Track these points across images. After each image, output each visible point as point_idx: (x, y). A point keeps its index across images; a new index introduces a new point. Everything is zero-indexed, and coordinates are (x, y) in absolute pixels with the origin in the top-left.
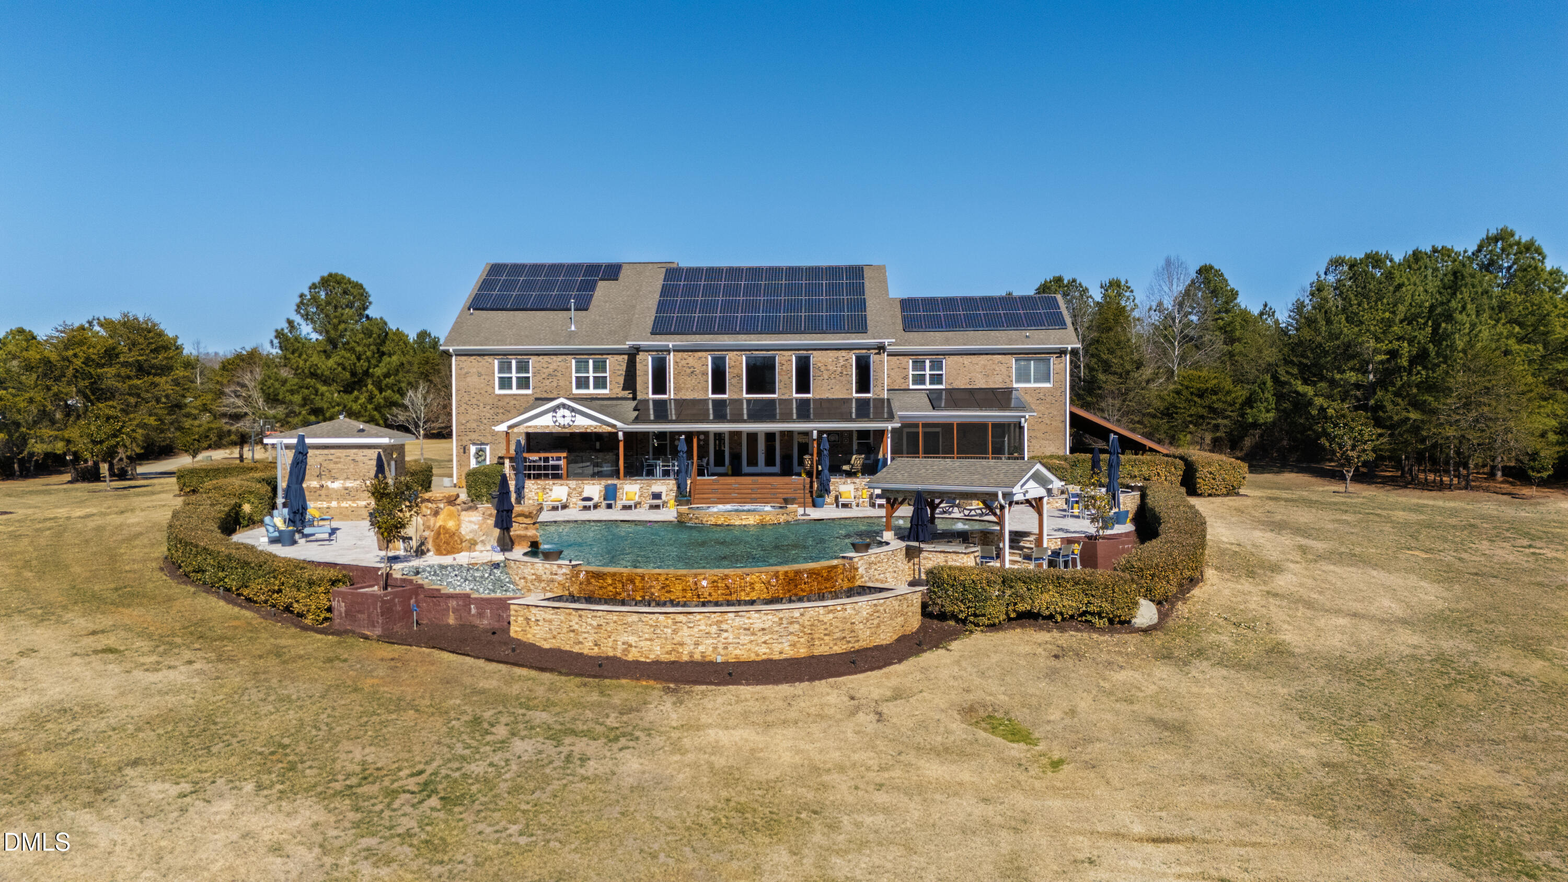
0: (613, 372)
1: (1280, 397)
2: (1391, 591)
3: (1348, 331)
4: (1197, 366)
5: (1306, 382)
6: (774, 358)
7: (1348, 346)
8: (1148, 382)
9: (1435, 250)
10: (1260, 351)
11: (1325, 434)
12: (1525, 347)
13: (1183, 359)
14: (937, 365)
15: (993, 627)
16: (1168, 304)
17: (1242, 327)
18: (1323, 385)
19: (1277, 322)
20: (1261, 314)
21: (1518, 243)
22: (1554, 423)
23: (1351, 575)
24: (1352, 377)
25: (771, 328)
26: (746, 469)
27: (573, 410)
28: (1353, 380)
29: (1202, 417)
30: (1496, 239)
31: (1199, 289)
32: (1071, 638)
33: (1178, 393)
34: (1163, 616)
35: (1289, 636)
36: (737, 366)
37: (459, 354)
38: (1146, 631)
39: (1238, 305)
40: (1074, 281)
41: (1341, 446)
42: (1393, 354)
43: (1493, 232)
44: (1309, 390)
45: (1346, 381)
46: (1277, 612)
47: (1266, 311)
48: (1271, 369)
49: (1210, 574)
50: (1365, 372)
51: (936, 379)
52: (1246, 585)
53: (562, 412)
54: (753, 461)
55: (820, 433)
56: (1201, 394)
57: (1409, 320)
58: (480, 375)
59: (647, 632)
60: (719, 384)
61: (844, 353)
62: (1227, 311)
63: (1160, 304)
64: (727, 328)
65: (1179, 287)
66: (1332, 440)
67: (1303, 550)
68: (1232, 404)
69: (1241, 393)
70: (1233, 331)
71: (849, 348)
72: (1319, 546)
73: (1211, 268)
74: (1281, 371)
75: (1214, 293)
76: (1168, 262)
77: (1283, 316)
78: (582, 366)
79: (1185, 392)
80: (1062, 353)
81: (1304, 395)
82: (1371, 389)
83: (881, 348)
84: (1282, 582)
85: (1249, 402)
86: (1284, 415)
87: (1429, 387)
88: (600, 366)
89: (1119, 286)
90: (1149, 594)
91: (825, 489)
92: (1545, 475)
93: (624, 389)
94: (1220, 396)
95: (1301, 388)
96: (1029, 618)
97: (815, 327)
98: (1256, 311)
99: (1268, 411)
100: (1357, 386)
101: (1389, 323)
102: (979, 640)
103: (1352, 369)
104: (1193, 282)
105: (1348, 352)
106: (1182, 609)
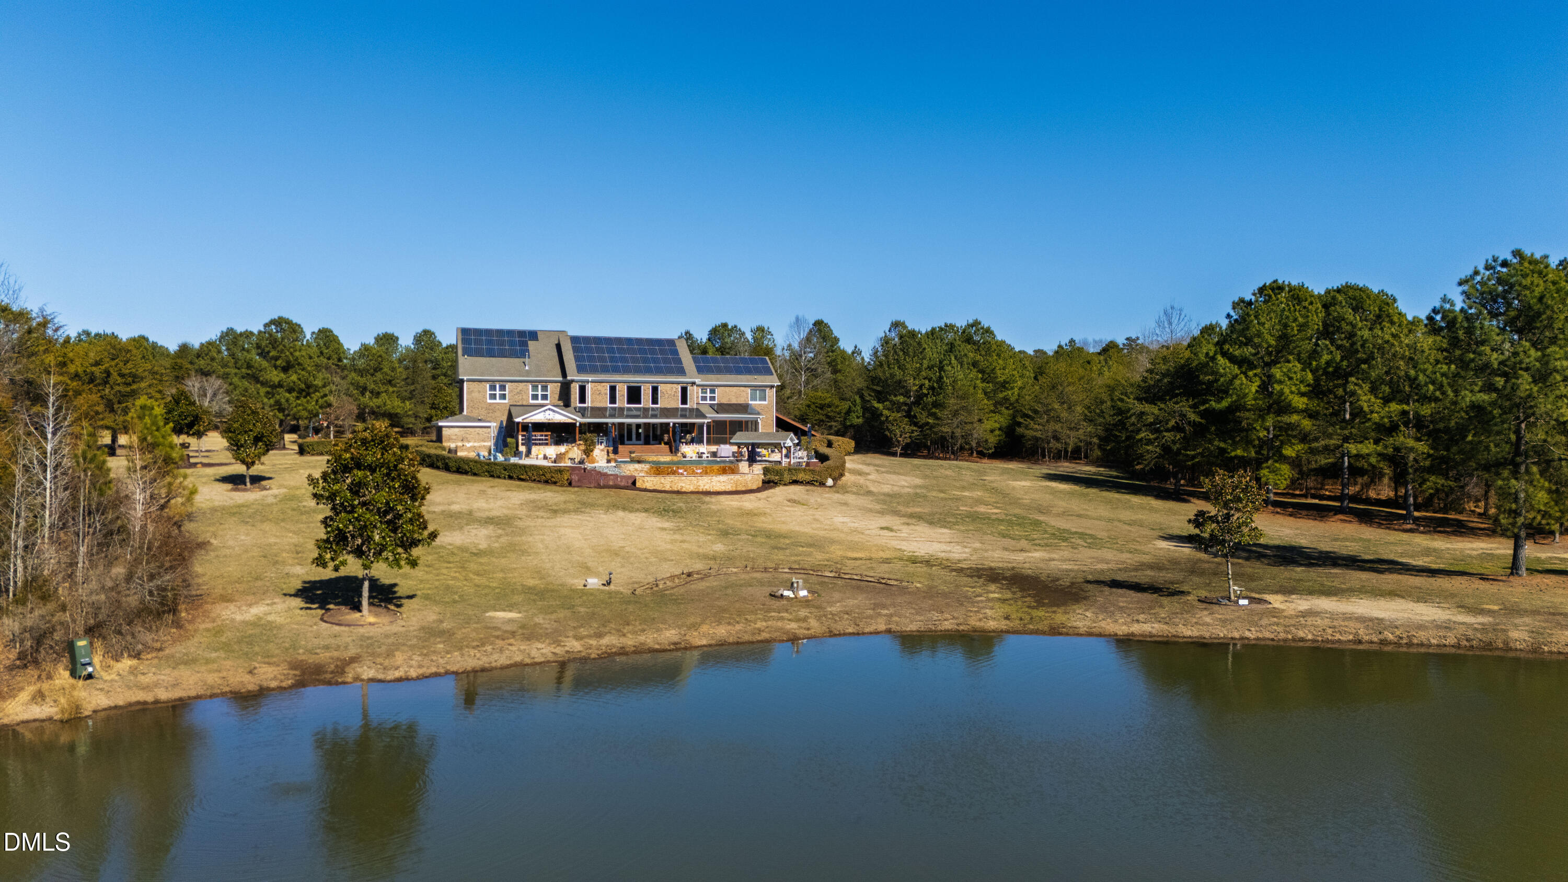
0: (552, 392)
1: (865, 409)
2: (906, 481)
3: (898, 374)
4: (815, 389)
5: (879, 402)
6: (640, 387)
7: (900, 381)
8: (788, 398)
9: (946, 325)
10: (854, 380)
11: (888, 430)
12: (984, 385)
13: (807, 382)
14: (713, 391)
15: (785, 485)
16: (796, 346)
17: (842, 363)
18: (888, 403)
19: (863, 359)
20: (853, 353)
21: (982, 328)
22: (998, 425)
23: (894, 477)
24: (901, 399)
25: (638, 371)
26: (626, 442)
27: (554, 411)
28: (901, 400)
29: (822, 421)
30: (972, 326)
31: (814, 335)
32: (808, 487)
33: (809, 406)
34: (835, 484)
35: (872, 489)
36: (622, 392)
37: (468, 381)
38: (830, 487)
39: (839, 347)
40: (736, 327)
41: (895, 435)
42: (921, 387)
43: (971, 321)
44: (880, 406)
45: (898, 401)
46: (868, 483)
47: (857, 351)
48: (860, 393)
49: (846, 474)
50: (909, 397)
51: (712, 398)
52: (859, 477)
53: (548, 412)
54: (630, 438)
55: (674, 424)
56: (822, 407)
57: (930, 368)
58: (479, 392)
59: (688, 482)
60: (613, 400)
61: (675, 385)
62: (833, 351)
63: (789, 345)
64: (616, 370)
65: (803, 335)
66: (891, 432)
67: (877, 471)
68: (839, 413)
69: (845, 406)
70: (836, 365)
71: (678, 383)
72: (883, 470)
73: (822, 322)
74: (866, 394)
75: (824, 338)
76: (797, 319)
77: (867, 356)
78: (535, 388)
79: (813, 406)
80: (772, 387)
81: (878, 409)
82: (910, 406)
83: (693, 384)
84: (870, 477)
85: (849, 412)
86: (867, 421)
87: (936, 405)
88: (545, 388)
89: (763, 331)
90: (830, 476)
91: (677, 450)
92: (990, 451)
93: (559, 399)
94: (833, 408)
95: (876, 405)
96: (795, 482)
97: (659, 371)
98: (849, 350)
99: (858, 417)
100: (905, 404)
101: (920, 370)
102: (782, 488)
103: (902, 394)
104: (811, 331)
105: (900, 386)
106: (840, 482)
